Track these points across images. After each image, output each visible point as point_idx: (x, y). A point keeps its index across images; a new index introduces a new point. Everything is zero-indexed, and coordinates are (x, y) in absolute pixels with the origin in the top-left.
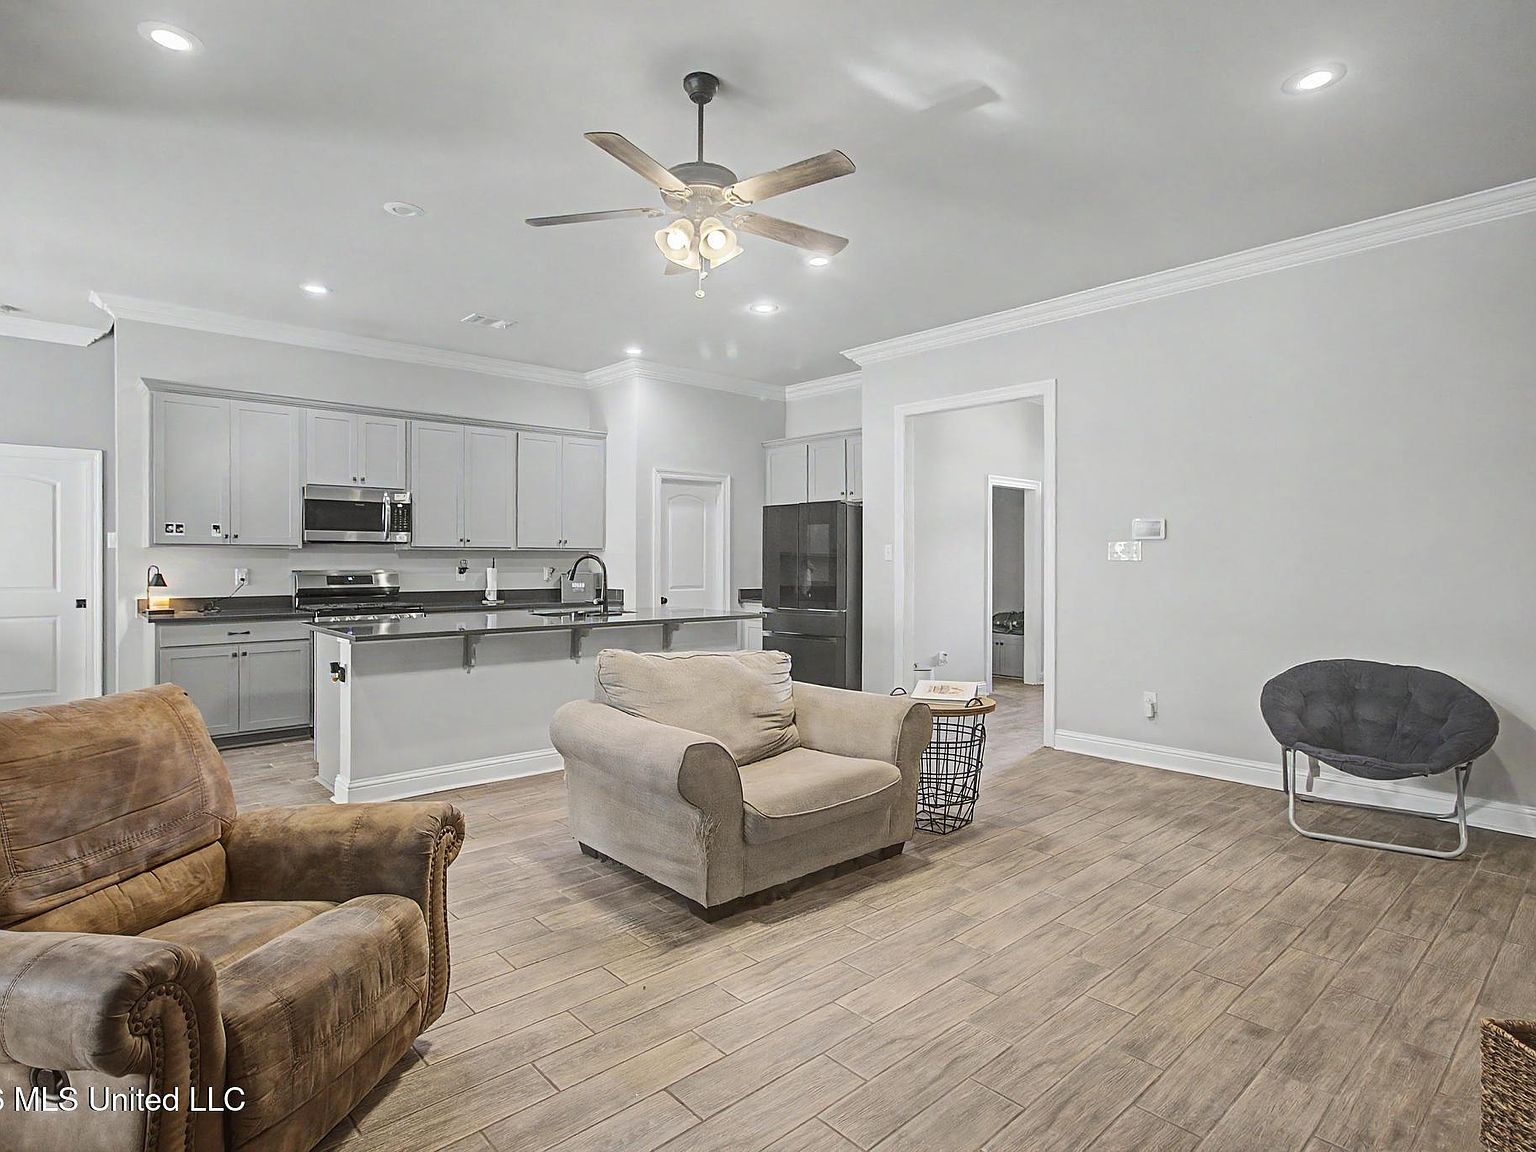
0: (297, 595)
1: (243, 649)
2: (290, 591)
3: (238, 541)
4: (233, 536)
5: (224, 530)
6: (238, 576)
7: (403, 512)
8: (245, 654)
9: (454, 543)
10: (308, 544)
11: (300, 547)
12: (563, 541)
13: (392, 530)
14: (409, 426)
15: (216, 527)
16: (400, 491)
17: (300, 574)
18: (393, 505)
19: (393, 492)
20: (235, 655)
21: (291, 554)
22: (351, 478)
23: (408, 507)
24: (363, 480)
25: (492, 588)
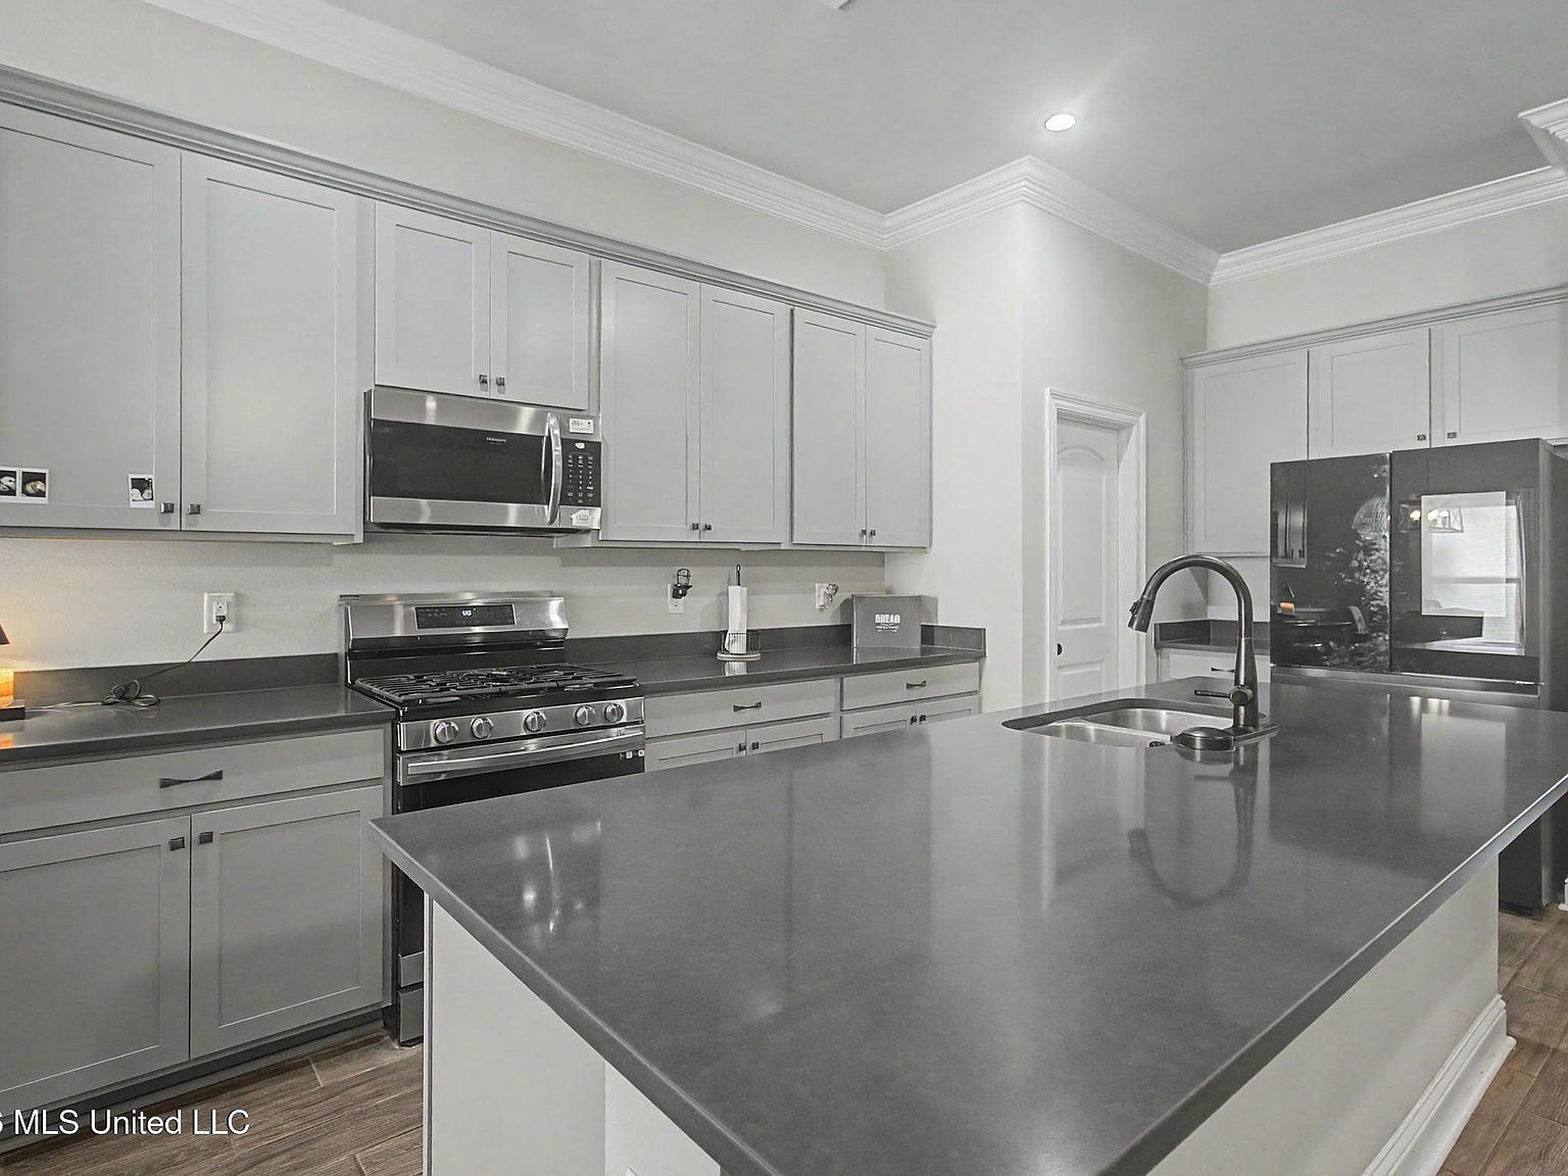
0: (350, 654)
1: (202, 822)
2: (330, 641)
3: (202, 523)
4: (186, 507)
5: (165, 492)
6: (209, 607)
7: (585, 459)
8: (207, 838)
9: (679, 533)
10: (379, 532)
11: (359, 539)
12: (868, 532)
13: (565, 501)
14: (594, 268)
15: (141, 485)
16: (578, 412)
17: (356, 605)
18: (568, 444)
19: (566, 413)
20: (176, 845)
21: (336, 557)
22: (474, 376)
23: (594, 448)
24: (501, 383)
25: (737, 625)
